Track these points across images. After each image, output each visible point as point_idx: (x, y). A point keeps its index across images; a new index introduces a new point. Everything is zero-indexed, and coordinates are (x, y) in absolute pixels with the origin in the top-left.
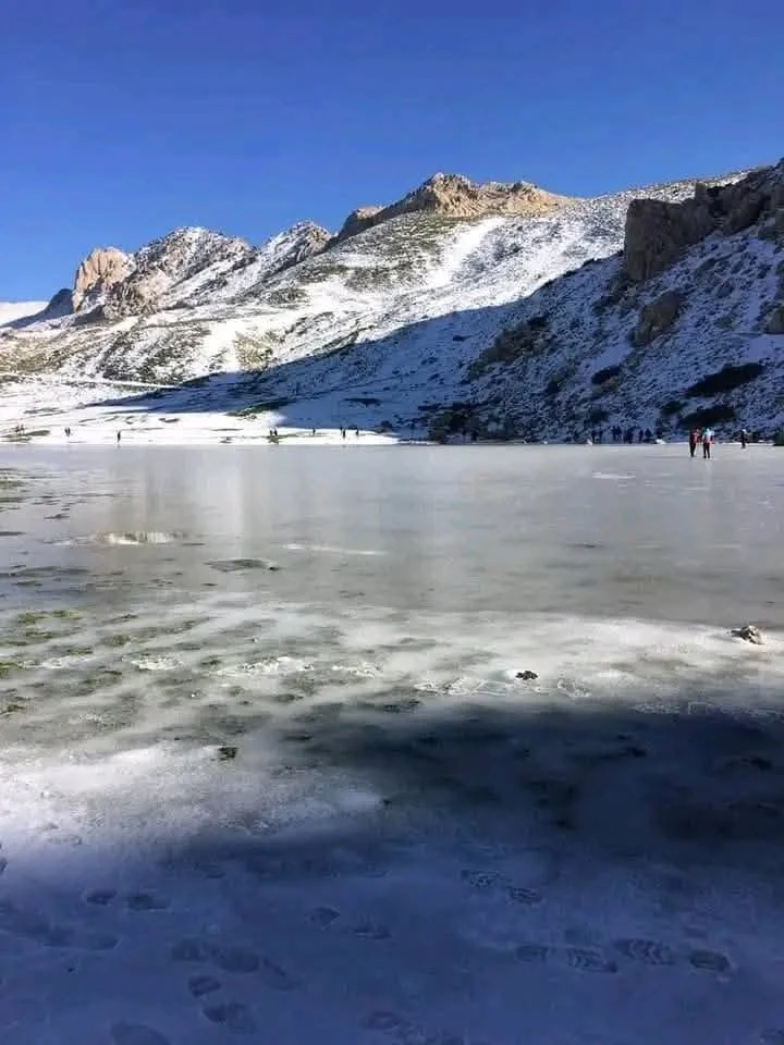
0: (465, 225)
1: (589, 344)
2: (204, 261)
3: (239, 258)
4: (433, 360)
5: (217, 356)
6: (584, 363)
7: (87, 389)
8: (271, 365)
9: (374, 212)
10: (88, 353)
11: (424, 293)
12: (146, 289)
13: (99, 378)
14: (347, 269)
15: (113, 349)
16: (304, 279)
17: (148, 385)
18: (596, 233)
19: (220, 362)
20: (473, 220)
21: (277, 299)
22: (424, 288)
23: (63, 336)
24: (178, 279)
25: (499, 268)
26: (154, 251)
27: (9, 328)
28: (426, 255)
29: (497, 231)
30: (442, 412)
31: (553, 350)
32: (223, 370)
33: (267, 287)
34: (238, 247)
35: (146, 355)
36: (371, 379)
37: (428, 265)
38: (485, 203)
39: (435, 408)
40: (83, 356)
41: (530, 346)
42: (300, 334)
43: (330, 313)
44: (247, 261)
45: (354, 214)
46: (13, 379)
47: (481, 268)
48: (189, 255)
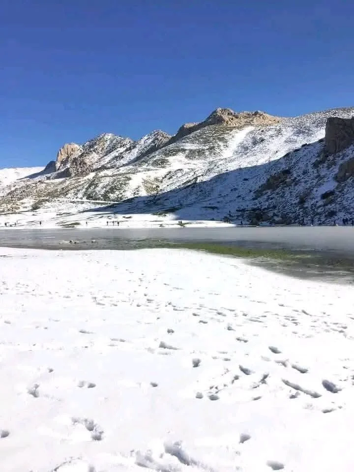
0: (237, 130)
1: (315, 181)
2: (113, 148)
3: (128, 146)
4: (236, 189)
5: (136, 189)
6: (315, 189)
7: (80, 204)
8: (160, 193)
9: (192, 125)
10: (79, 188)
11: (222, 160)
12: (88, 160)
13: (85, 199)
14: (186, 150)
15: (90, 186)
16: (167, 155)
17: (106, 202)
18: (299, 133)
19: (138, 191)
20: (240, 128)
21: (156, 163)
22: (222, 158)
23: (64, 182)
24: (101, 155)
25: (255, 148)
26: (91, 144)
27: (28, 178)
28: (221, 144)
29: (251, 132)
30: (248, 212)
31: (296, 184)
32: (139, 195)
33: (150, 159)
34: (128, 142)
35: (105, 189)
36: (209, 198)
37: (222, 148)
38: (243, 121)
39: (244, 210)
40: (76, 190)
41: (284, 182)
42: (169, 178)
43: (182, 169)
44: (132, 148)
45: (183, 126)
46: (47, 200)
47: (246, 148)
48: (106, 145)
